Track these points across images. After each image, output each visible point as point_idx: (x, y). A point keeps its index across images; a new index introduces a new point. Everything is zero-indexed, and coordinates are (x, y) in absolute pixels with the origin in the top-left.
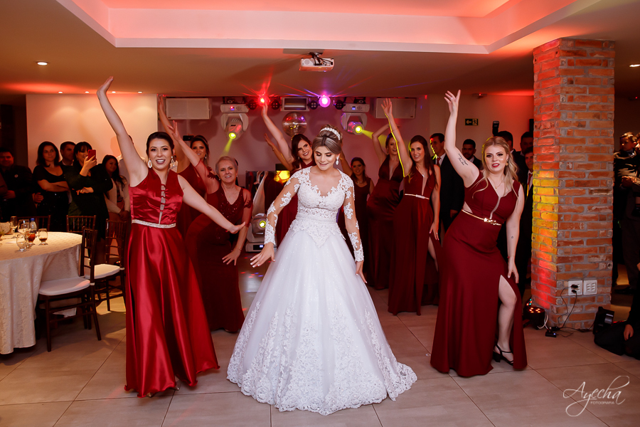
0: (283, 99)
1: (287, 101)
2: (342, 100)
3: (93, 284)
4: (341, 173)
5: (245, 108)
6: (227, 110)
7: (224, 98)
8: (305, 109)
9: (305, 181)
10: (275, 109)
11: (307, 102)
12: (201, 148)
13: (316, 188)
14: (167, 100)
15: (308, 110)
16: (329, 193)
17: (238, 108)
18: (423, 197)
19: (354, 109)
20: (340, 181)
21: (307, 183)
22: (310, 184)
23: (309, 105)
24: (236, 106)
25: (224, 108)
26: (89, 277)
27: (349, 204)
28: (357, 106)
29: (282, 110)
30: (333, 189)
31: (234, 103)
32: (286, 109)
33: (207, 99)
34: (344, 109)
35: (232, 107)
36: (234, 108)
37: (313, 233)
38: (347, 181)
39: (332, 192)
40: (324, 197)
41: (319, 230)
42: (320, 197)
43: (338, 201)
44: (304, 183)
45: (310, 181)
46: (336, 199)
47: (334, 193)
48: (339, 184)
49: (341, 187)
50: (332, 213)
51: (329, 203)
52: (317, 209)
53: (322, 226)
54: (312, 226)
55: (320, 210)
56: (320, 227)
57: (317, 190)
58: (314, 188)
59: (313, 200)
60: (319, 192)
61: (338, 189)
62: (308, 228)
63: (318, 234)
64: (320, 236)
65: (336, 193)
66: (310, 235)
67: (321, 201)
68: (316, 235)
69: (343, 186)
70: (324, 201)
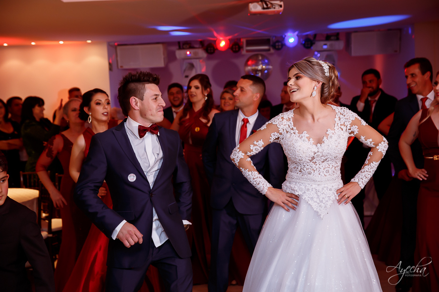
0: (244, 41)
1: (249, 43)
2: (312, 38)
3: (51, 235)
4: (333, 107)
5: (202, 53)
6: (183, 56)
7: (179, 43)
8: (269, 50)
9: (289, 130)
10: (235, 52)
11: (271, 43)
13: (305, 135)
14: (119, 48)
15: (272, 51)
16: (325, 138)
17: (195, 54)
19: (325, 47)
20: (337, 119)
22: (297, 131)
23: (274, 46)
24: (193, 51)
25: (179, 54)
26: (47, 229)
28: (329, 43)
29: (244, 52)
30: (330, 132)
31: (191, 47)
32: (248, 51)
33: (161, 46)
34: (313, 48)
35: (188, 53)
36: (190, 53)
37: (312, 198)
38: (344, 116)
39: (329, 137)
40: (319, 145)
41: (319, 194)
42: (314, 146)
43: (340, 147)
44: (287, 132)
45: (295, 128)
46: (336, 145)
47: (331, 137)
48: (336, 125)
49: (340, 126)
50: (334, 168)
51: (328, 151)
52: (314, 166)
53: (323, 189)
54: (310, 190)
55: (317, 167)
56: (321, 190)
57: (307, 137)
58: (303, 135)
59: (305, 151)
60: (311, 139)
61: (336, 131)
62: (305, 193)
63: (319, 200)
64: (322, 201)
65: (335, 137)
66: (309, 203)
67: (316, 151)
68: (316, 202)
69: (341, 125)
70: (320, 150)
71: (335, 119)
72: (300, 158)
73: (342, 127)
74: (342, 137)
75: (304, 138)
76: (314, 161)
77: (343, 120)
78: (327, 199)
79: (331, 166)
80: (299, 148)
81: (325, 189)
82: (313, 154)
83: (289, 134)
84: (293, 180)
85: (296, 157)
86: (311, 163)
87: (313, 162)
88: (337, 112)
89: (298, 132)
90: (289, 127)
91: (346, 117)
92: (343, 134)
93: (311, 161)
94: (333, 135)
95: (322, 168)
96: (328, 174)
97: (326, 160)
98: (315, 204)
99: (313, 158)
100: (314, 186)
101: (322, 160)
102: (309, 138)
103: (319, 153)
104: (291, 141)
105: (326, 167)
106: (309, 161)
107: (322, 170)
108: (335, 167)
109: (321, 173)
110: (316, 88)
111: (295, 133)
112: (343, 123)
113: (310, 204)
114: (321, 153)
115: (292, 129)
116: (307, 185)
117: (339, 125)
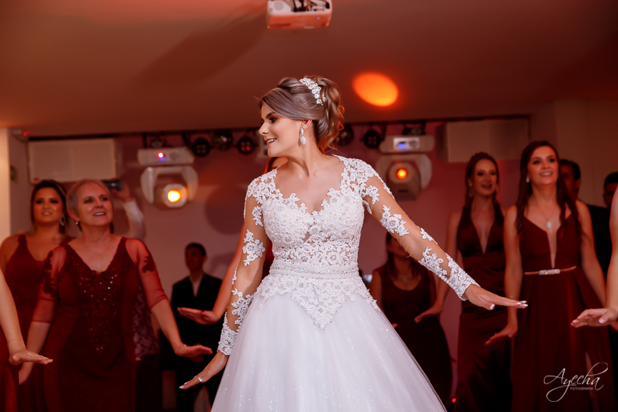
2: (379, 130)
4: (342, 158)
6: (151, 161)
7: (144, 135)
9: (269, 194)
10: (245, 153)
12: (53, 201)
13: (293, 198)
14: (31, 145)
16: (325, 202)
17: (173, 156)
18: (557, 271)
19: (403, 147)
20: (345, 175)
21: (274, 196)
22: (281, 198)
24: (169, 151)
25: (144, 156)
27: (386, 209)
28: (407, 140)
29: (261, 154)
30: (333, 193)
31: (166, 146)
33: (110, 143)
34: (383, 147)
35: (161, 155)
36: (164, 155)
37: (307, 298)
38: (356, 169)
39: (331, 200)
40: (315, 213)
41: (318, 292)
42: (308, 215)
43: (349, 216)
44: (267, 198)
45: (278, 191)
46: (343, 212)
47: (335, 200)
48: (343, 182)
49: (349, 185)
50: (344, 253)
51: (330, 223)
52: (310, 248)
53: (325, 285)
54: (305, 286)
55: (316, 249)
56: (321, 286)
57: (296, 202)
58: (290, 199)
59: (293, 223)
60: (303, 205)
61: (343, 190)
62: (295, 289)
63: (318, 301)
64: (322, 303)
65: (341, 200)
66: (301, 304)
67: (311, 223)
68: (313, 304)
69: (351, 183)
70: (318, 221)
71: (342, 174)
72: (287, 236)
73: (353, 185)
74: (352, 200)
75: (291, 203)
76: (310, 240)
77: (354, 176)
78: (330, 301)
79: (339, 250)
80: (282, 219)
81: (329, 285)
82: (306, 227)
83: (269, 200)
84: (279, 270)
85: (281, 235)
86: (306, 243)
87: (309, 242)
88: (346, 165)
89: (282, 195)
90: (269, 190)
91: (359, 170)
92: (353, 196)
93: (304, 240)
94: (338, 198)
95: (325, 252)
96: (335, 262)
97: (329, 238)
98: (311, 306)
99: (308, 235)
100: (310, 280)
101: (323, 239)
102: (298, 203)
103: (316, 226)
104: (273, 210)
105: (331, 250)
106: (302, 241)
107: (324, 255)
108: (347, 253)
109: (323, 260)
110: (302, 131)
111: (277, 198)
112: (354, 180)
113: (302, 307)
114: (319, 225)
115: (274, 193)
116: (300, 279)
117: (348, 182)
